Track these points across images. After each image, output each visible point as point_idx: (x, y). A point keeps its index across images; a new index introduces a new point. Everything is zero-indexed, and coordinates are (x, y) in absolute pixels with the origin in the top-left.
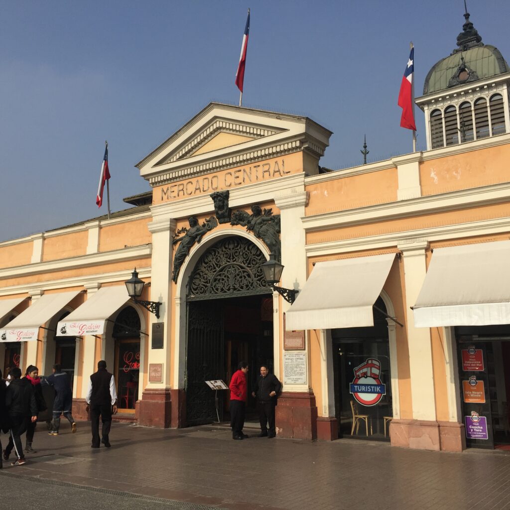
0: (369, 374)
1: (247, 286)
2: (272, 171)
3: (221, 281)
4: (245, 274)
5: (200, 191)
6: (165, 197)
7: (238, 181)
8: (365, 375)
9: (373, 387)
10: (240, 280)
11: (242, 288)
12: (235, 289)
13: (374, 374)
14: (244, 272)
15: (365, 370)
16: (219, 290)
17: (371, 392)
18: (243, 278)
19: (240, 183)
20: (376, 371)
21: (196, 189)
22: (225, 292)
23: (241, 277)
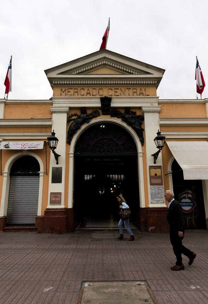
0: (187, 197)
1: (116, 150)
2: (138, 93)
3: (98, 146)
4: (115, 144)
5: (90, 95)
6: (63, 94)
7: (116, 94)
8: (185, 198)
9: (189, 203)
10: (112, 147)
11: (113, 151)
12: (108, 151)
13: (189, 197)
14: (114, 143)
15: (184, 195)
16: (97, 151)
17: (188, 206)
18: (113, 146)
19: (118, 96)
20: (190, 196)
21: (87, 93)
22: (101, 152)
23: (112, 145)
